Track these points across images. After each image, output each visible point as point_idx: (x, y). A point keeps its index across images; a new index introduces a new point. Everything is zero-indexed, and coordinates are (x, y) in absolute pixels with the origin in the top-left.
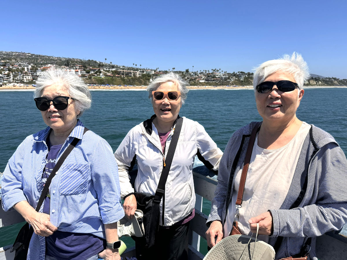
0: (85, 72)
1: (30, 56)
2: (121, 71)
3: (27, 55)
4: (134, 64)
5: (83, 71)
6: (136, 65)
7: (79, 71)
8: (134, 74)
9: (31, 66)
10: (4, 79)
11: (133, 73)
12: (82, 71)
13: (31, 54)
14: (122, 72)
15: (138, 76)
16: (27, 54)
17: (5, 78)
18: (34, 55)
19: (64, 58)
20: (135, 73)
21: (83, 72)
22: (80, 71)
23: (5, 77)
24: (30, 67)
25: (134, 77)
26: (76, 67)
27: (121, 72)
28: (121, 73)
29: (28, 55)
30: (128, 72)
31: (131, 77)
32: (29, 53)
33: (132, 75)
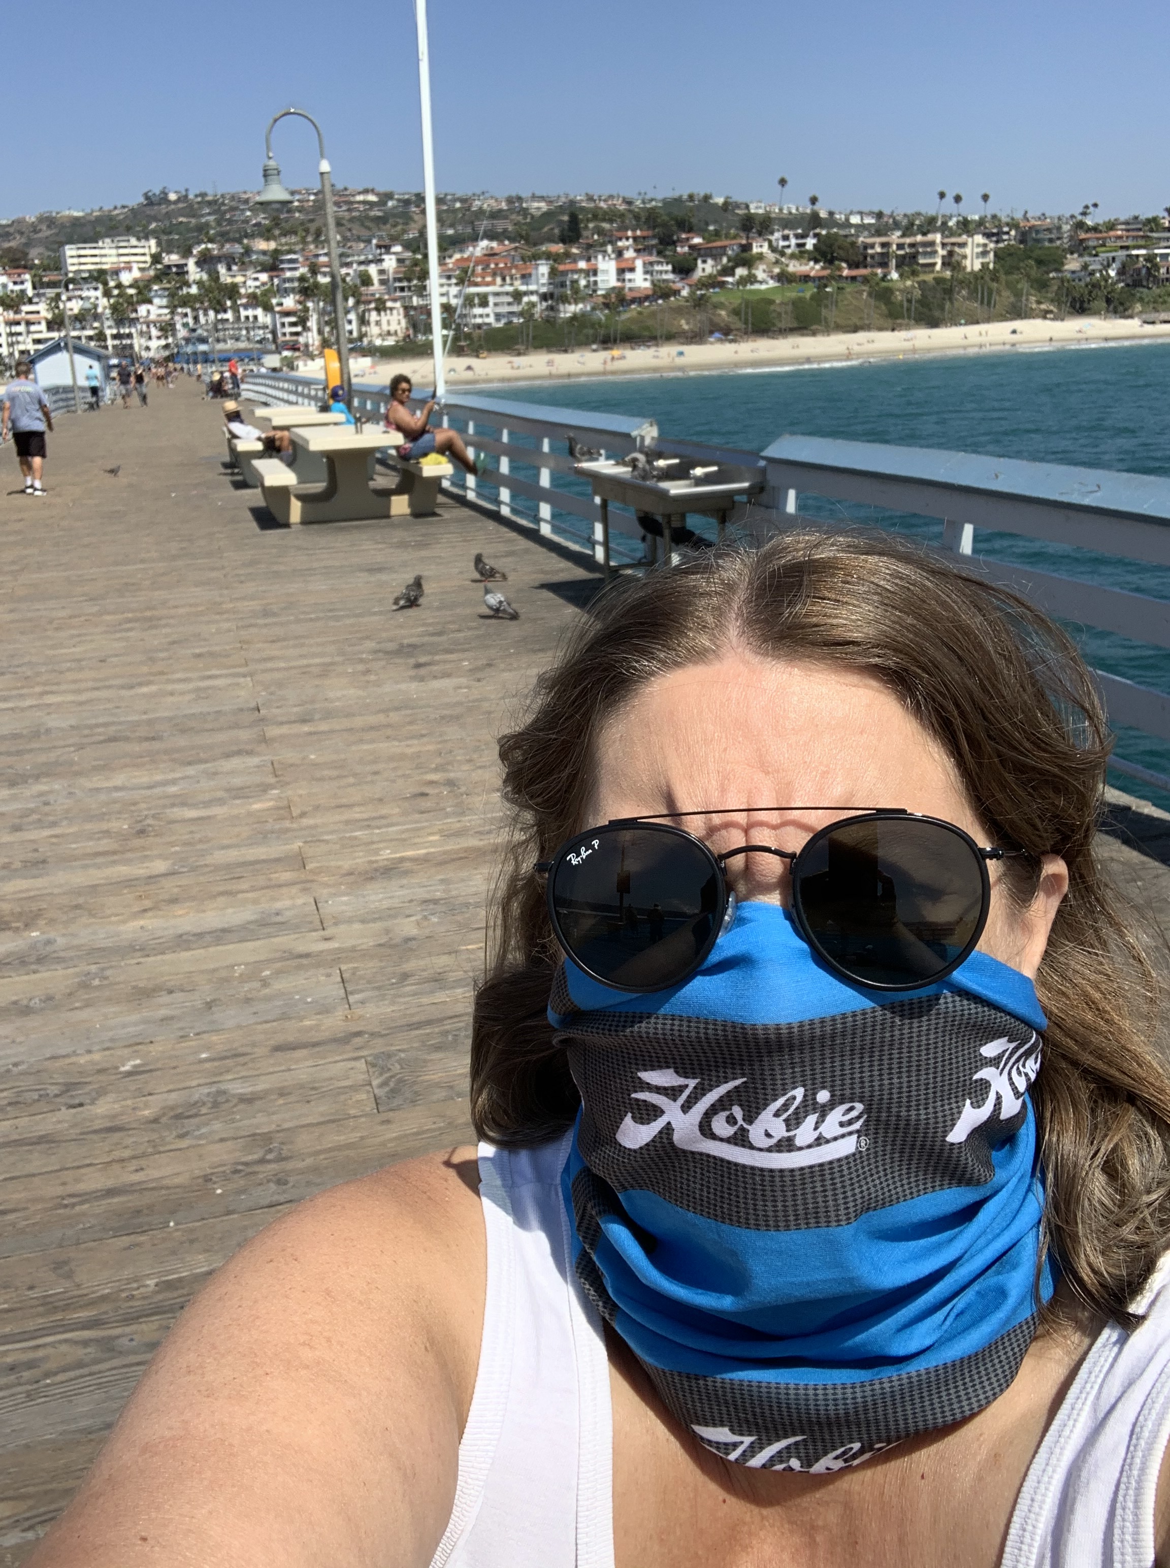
0: (670, 267)
1: (371, 204)
2: (870, 240)
3: (359, 202)
4: (942, 195)
5: (659, 263)
6: (958, 199)
7: (639, 264)
8: (951, 254)
9: (393, 257)
10: (281, 338)
11: (944, 245)
12: (651, 264)
13: (377, 194)
14: (878, 249)
15: (973, 264)
16: (359, 193)
17: (284, 334)
18: (390, 196)
19: (542, 198)
20: (957, 249)
21: (658, 268)
22: (644, 264)
23: (283, 325)
24: (390, 263)
25: (948, 274)
26: (620, 244)
27: (872, 246)
28: (870, 251)
29: (364, 202)
30: (912, 245)
31: (933, 272)
32: (366, 191)
33: (939, 261)
